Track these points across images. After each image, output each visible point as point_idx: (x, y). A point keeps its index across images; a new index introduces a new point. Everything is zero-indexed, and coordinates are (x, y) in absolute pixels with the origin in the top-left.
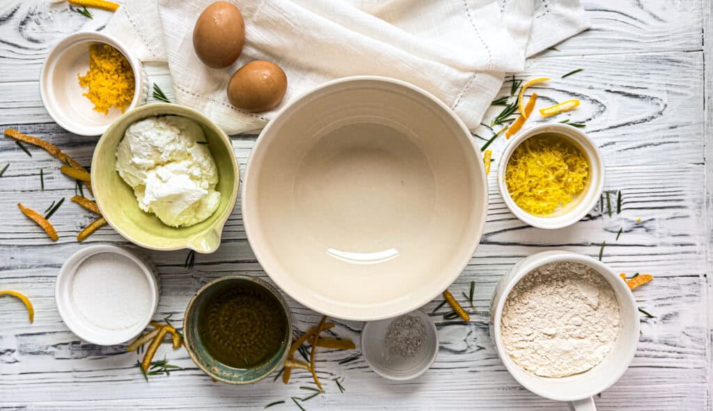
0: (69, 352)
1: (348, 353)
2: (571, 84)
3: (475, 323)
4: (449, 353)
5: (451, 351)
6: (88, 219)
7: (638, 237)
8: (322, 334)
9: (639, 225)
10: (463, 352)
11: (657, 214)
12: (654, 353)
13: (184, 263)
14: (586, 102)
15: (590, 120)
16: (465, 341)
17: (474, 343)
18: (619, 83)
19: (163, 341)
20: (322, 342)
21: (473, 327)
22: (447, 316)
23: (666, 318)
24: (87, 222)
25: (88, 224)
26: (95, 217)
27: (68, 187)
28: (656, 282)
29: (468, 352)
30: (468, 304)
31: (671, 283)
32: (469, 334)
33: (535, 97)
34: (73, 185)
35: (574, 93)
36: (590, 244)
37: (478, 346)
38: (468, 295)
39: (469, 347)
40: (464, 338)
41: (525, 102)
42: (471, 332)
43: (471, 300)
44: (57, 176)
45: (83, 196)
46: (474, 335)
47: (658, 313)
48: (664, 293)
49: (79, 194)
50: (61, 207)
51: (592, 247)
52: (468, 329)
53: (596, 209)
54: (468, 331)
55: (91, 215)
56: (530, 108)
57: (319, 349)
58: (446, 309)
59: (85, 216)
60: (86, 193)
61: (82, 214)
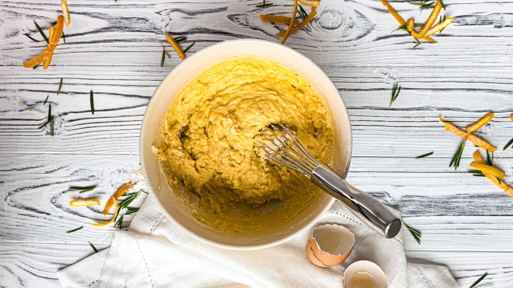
0: (504, 19)
1: (266, 11)
2: (77, 222)
3: (162, 33)
4: (185, 10)
5: (183, 12)
6: (484, 131)
7: (32, 97)
8: (286, 28)
9: (31, 107)
10: (173, 11)
11: (17, 115)
12: (26, 6)
13: (401, 91)
14: (65, 207)
15: (63, 192)
16: (171, 19)
17: (164, 17)
18: (40, 220)
19: (423, 26)
20: (287, 21)
21: (164, 30)
22: (184, 40)
23: (16, 33)
24: (485, 129)
25: (483, 127)
26: (477, 133)
27: (499, 159)
28: (21, 61)
29: (169, 11)
30: (167, 49)
31: (10, 60)
32: (168, 24)
33: (105, 212)
34: (495, 161)
35: (75, 214)
36: (69, 94)
37: (160, 14)
38: (166, 56)
39: (168, 14)
40: (171, 21)
41: (113, 209)
42: (166, 26)
43: (164, 52)
44: (509, 169)
45: (487, 151)
46: (164, 24)
47: (21, 38)
48: (15, 53)
49: (490, 153)
50: (507, 143)
51: (67, 91)
52: (168, 29)
53: (62, 121)
54: (168, 27)
55: (480, 135)
56: (110, 203)
57: (290, 15)
58: (185, 45)
59: (486, 134)
60: (484, 153)
61: (488, 136)
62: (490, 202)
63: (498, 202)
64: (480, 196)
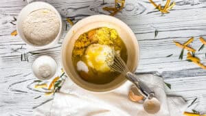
1: (105, 6)
2: (38, 94)
7: (15, 47)
8: (113, 12)
9: (15, 51)
11: (10, 54)
18: (23, 95)
19: (164, 7)
20: (113, 9)
22: (74, 19)
24: (191, 44)
28: (10, 33)
31: (5, 33)
33: (49, 89)
34: (196, 55)
41: (52, 88)
47: (9, 24)
48: (7, 30)
52: (67, 16)
56: (51, 85)
57: (114, 7)
58: (74, 22)
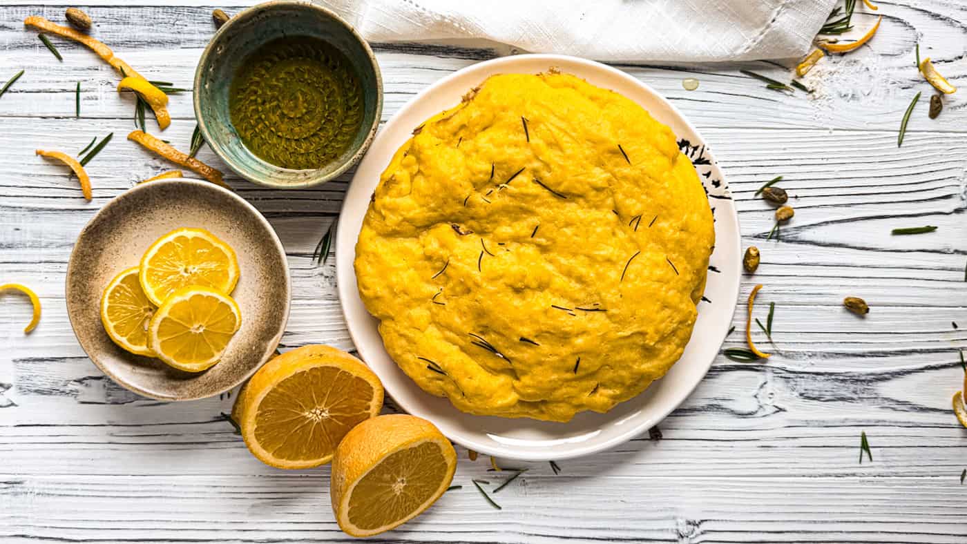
0: (103, 392)
3: (773, 370)
4: (726, 415)
5: (732, 412)
6: (150, 169)
10: (750, 414)
13: (313, 251)
14: (956, 30)
15: (961, 58)
16: (755, 397)
17: (769, 402)
21: (769, 375)
25: (151, 177)
26: (163, 166)
27: (120, 115)
29: (760, 414)
30: (764, 338)
32: (762, 387)
35: (938, 16)
36: (952, 251)
37: (776, 407)
38: (765, 324)
39: (761, 407)
40: (754, 392)
42: (765, 383)
43: (768, 331)
44: (104, 95)
45: (144, 131)
46: (769, 388)
50: (107, 147)
51: (956, 256)
53: (964, 197)
54: (762, 382)
55: (157, 163)
59: (146, 165)
60: (150, 126)
61: (142, 160)
62: (141, 33)
63: (125, 33)
64: (161, 43)
